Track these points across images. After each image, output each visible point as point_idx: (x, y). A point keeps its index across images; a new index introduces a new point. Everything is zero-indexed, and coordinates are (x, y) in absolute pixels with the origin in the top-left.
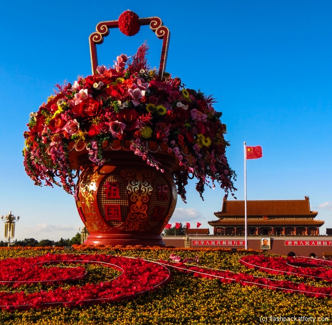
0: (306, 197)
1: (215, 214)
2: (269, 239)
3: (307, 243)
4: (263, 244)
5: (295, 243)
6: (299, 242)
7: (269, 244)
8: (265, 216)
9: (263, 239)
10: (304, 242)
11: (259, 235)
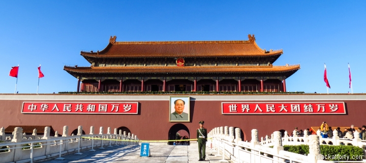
0: (250, 36)
1: (83, 53)
2: (187, 100)
3: (270, 109)
4: (173, 110)
5: (244, 107)
6: (252, 106)
7: (186, 109)
8: (180, 60)
9: (173, 99)
10: (263, 106)
11: (167, 92)
